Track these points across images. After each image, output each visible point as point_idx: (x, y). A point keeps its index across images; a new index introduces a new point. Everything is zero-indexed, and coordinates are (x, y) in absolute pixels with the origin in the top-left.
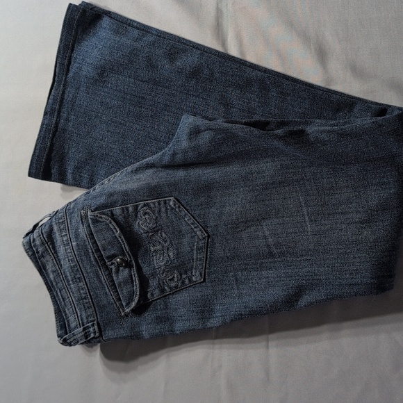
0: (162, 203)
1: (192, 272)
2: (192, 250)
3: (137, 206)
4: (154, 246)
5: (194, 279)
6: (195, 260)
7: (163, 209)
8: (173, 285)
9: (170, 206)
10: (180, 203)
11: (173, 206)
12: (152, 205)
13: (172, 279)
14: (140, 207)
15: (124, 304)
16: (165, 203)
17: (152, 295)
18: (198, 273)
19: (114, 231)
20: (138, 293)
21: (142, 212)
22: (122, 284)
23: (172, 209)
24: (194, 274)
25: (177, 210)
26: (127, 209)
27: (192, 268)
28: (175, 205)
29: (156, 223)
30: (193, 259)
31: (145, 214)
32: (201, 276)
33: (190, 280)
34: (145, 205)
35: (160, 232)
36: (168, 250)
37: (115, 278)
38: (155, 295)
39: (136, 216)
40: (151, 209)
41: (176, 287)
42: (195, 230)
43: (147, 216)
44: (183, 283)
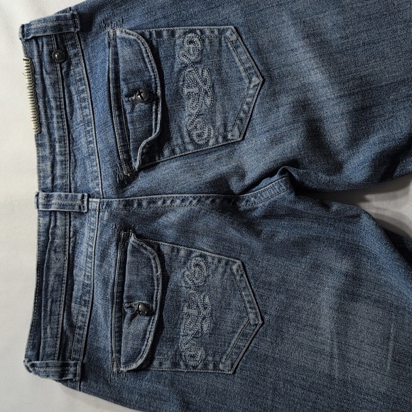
0: (223, 262)
1: (221, 358)
2: (234, 332)
3: (191, 252)
4: (189, 307)
5: (221, 366)
6: (231, 345)
7: (221, 270)
8: (192, 363)
9: (231, 269)
10: (246, 271)
11: (235, 271)
12: (210, 260)
13: (193, 356)
14: (194, 255)
15: (123, 360)
16: (227, 264)
17: (161, 364)
18: (229, 362)
19: (154, 270)
20: (145, 356)
21: (194, 261)
22: (130, 336)
23: (233, 274)
24: (223, 361)
25: (238, 278)
26: (178, 251)
27: (224, 353)
28: (237, 271)
29: (205, 281)
30: (230, 343)
31: (197, 265)
32: (232, 367)
33: (215, 367)
34: (201, 256)
35: (204, 294)
36: (203, 319)
37: (125, 325)
38: (164, 366)
39: (185, 263)
40: (206, 263)
41: (194, 367)
42: (249, 310)
43: (197, 269)
44: (205, 366)
